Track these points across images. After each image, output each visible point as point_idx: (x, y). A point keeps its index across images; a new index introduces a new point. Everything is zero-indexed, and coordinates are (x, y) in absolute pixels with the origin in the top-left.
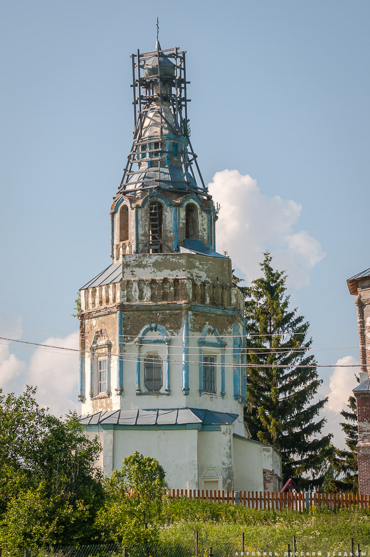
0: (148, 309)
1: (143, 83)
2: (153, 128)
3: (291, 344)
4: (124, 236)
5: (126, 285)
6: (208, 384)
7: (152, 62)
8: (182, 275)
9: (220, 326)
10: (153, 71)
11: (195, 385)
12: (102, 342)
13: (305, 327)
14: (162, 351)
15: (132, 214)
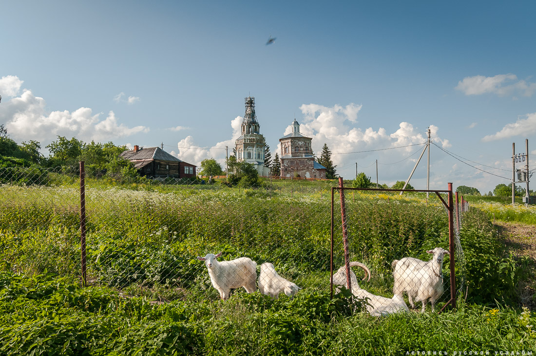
0: (249, 144)
1: (247, 103)
2: (249, 112)
3: (266, 150)
4: (244, 131)
5: (245, 139)
6: (259, 157)
7: (249, 99)
8: (255, 138)
9: (261, 147)
10: (249, 101)
11: (257, 158)
12: (240, 149)
13: (269, 147)
14: (251, 152)
15: (245, 127)
